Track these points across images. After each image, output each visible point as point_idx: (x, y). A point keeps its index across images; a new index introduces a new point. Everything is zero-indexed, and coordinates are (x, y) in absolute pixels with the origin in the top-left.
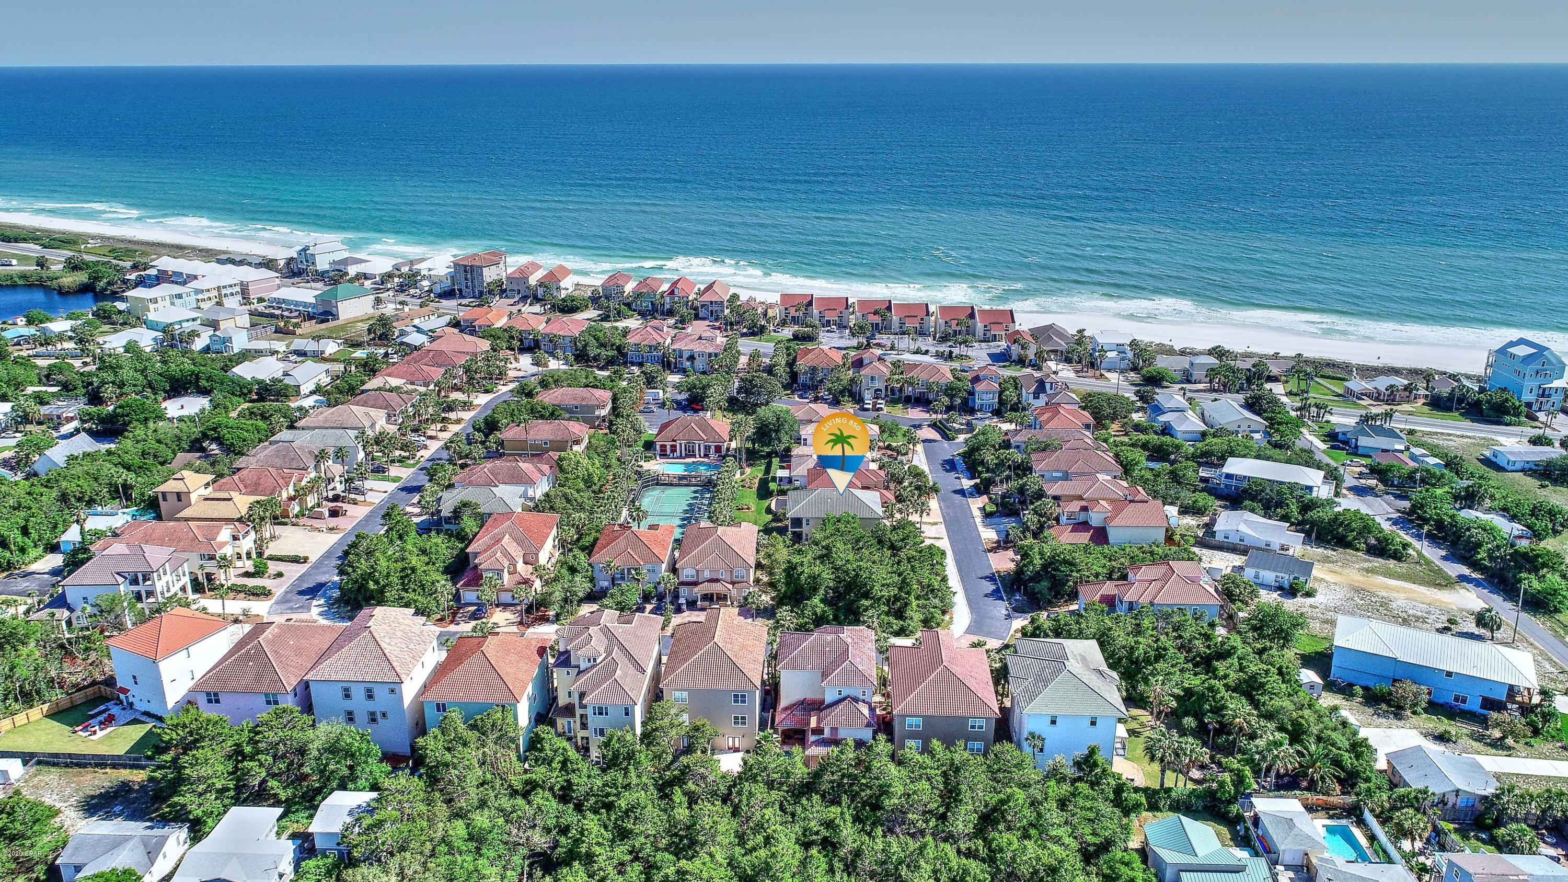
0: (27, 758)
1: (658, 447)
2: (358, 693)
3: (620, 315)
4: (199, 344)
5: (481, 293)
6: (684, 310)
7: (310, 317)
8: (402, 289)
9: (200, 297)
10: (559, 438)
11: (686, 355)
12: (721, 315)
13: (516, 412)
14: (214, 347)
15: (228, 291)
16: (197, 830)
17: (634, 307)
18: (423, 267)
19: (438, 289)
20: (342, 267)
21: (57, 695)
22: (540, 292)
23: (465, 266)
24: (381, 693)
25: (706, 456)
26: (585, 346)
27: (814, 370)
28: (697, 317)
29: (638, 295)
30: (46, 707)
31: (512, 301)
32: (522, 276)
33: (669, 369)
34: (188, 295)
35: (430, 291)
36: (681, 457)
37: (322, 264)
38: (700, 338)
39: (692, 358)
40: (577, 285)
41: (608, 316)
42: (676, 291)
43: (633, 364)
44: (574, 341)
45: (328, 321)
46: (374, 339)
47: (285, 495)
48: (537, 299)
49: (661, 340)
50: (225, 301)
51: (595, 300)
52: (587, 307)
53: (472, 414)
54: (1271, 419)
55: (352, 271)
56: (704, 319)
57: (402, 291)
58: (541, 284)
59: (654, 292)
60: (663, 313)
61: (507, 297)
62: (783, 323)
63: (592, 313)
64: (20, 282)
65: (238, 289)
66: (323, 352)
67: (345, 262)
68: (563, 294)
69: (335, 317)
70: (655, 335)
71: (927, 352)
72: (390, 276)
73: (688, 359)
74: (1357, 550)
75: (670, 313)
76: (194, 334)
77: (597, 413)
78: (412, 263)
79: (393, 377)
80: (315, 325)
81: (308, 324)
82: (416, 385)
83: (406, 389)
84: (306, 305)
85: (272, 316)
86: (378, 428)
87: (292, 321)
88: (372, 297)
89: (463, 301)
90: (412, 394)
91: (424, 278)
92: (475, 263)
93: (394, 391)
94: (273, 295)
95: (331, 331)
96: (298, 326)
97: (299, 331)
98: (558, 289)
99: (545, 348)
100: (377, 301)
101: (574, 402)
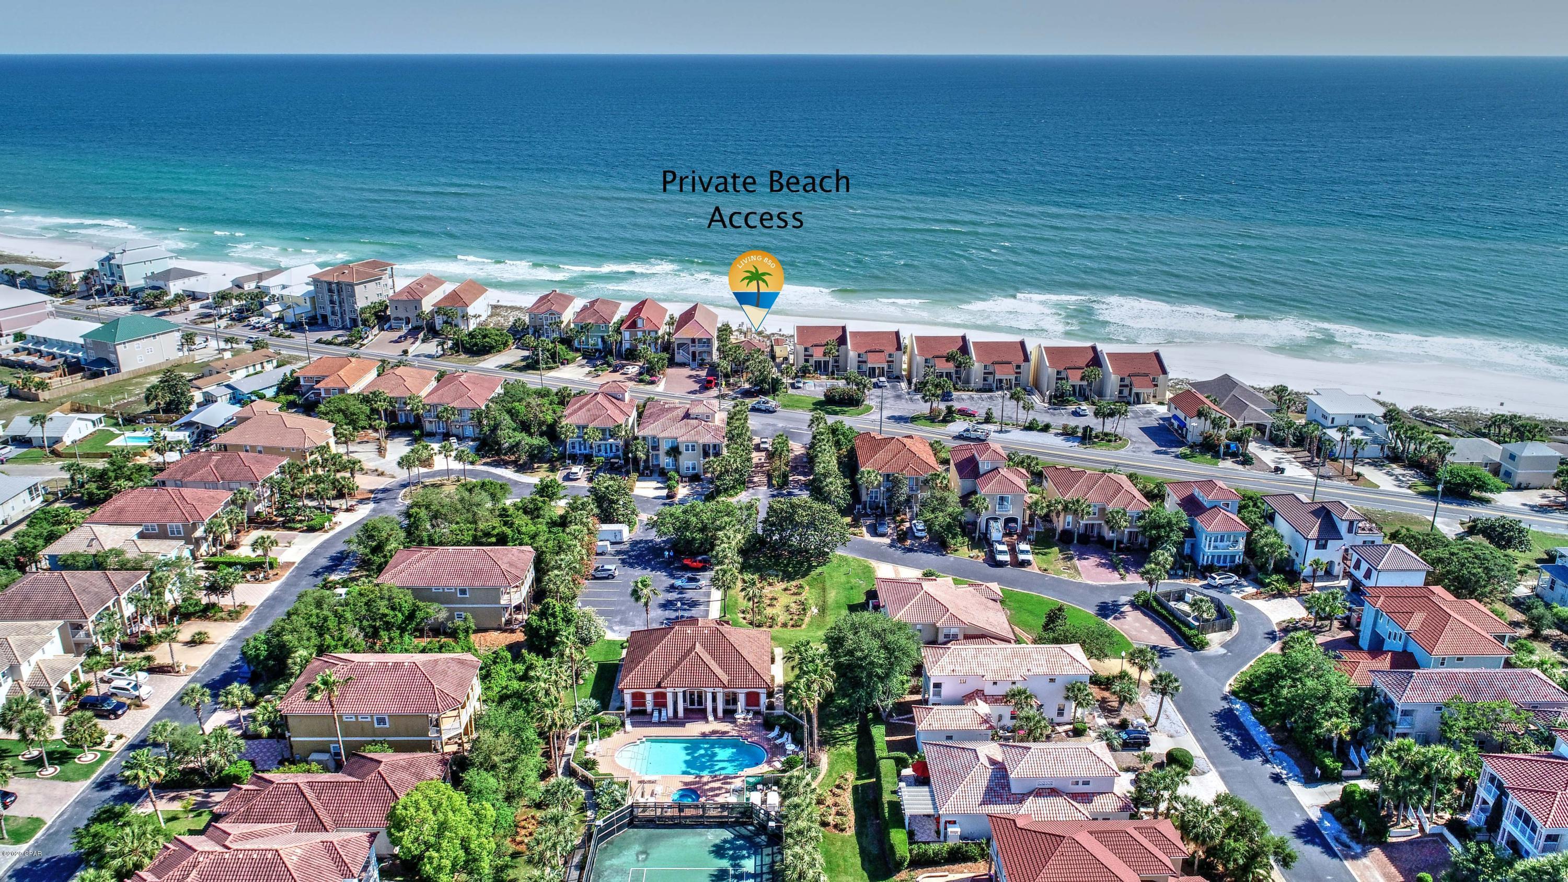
1: (628, 699)
3: (555, 360)
5: (354, 322)
6: (652, 354)
7: (73, 367)
8: (240, 316)
10: (409, 710)
11: (664, 447)
12: (708, 360)
13: (332, 623)
17: (576, 343)
18: (273, 284)
19: (290, 316)
20: (160, 283)
22: (439, 321)
23: (330, 284)
25: (729, 715)
26: (495, 429)
27: (893, 481)
28: (672, 363)
29: (583, 328)
31: (395, 335)
32: (412, 298)
33: (636, 470)
35: (280, 320)
36: (675, 721)
37: (134, 278)
38: (687, 416)
39: (674, 451)
40: (495, 307)
41: (537, 362)
42: (639, 323)
43: (575, 459)
44: (479, 416)
45: (103, 374)
46: (156, 411)
48: (433, 332)
49: (621, 420)
51: (518, 333)
52: (505, 344)
53: (269, 589)
55: (175, 287)
56: (682, 365)
57: (240, 319)
58: (439, 310)
59: (606, 322)
60: (620, 356)
61: (391, 328)
62: (804, 372)
63: (513, 355)
66: (58, 440)
67: (168, 275)
68: (473, 325)
69: (114, 367)
70: (612, 411)
71: (1046, 428)
72: (223, 297)
73: (668, 453)
75: (631, 355)
77: (504, 601)
78: (260, 277)
79: (117, 521)
80: (77, 384)
81: (67, 380)
82: (163, 534)
83: (131, 554)
84: (74, 347)
85: (21, 365)
86: (26, 671)
87: (37, 377)
88: (178, 335)
89: (328, 335)
90: (137, 567)
91: (273, 299)
92: (342, 279)
93: (97, 563)
94: (32, 331)
95: (101, 393)
96: (42, 385)
97: (44, 395)
98: (465, 317)
99: (428, 427)
100: (188, 339)
101: (458, 583)
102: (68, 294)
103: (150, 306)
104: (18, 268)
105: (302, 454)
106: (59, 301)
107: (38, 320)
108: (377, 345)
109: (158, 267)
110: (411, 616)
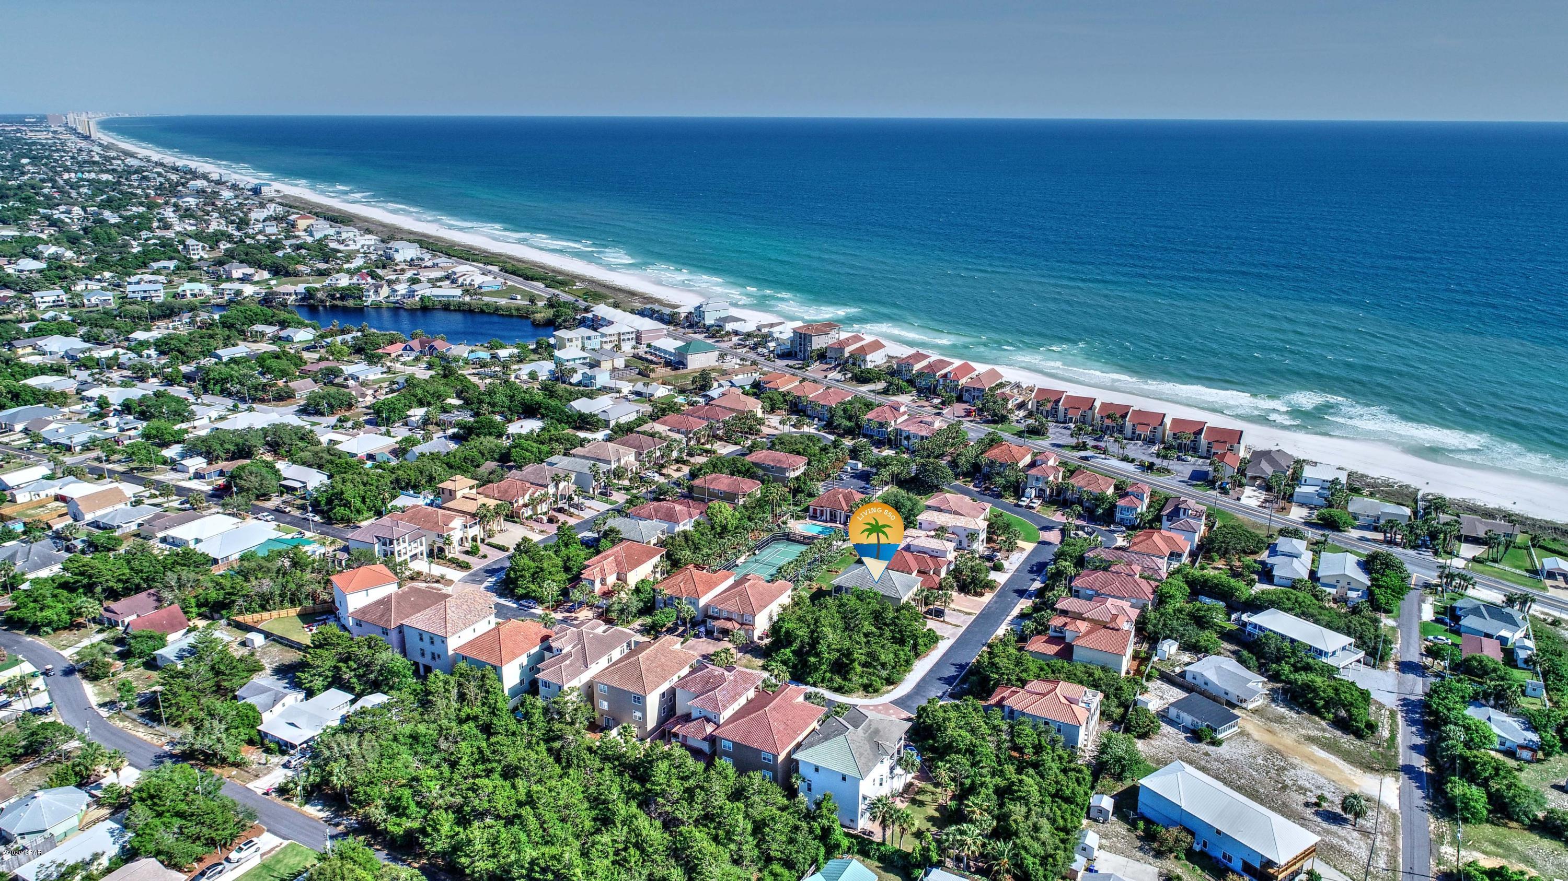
0: (268, 635)
1: (811, 510)
2: (426, 638)
4: (576, 378)
5: (807, 357)
7: (668, 364)
8: (754, 347)
9: (604, 339)
11: (904, 435)
14: (584, 382)
15: (626, 337)
16: (310, 694)
17: (914, 383)
19: (778, 350)
20: (722, 324)
21: (309, 604)
22: (850, 362)
23: (802, 334)
24: (437, 641)
27: (992, 463)
28: (961, 402)
29: (920, 374)
30: (298, 609)
31: (826, 367)
32: (842, 347)
34: (596, 337)
35: (773, 351)
36: (825, 521)
37: (709, 321)
38: (921, 422)
40: (890, 357)
41: (889, 391)
42: (951, 378)
45: (679, 368)
46: (695, 388)
47: (521, 502)
48: (844, 367)
49: (891, 419)
50: (623, 344)
51: (891, 374)
52: (879, 379)
54: (1377, 580)
55: (729, 327)
56: (966, 402)
57: (754, 349)
58: (852, 355)
59: (934, 373)
60: (934, 393)
61: (825, 363)
62: (1031, 415)
63: (880, 385)
64: (515, 313)
65: (634, 336)
66: (652, 395)
67: (727, 319)
68: (867, 366)
69: (685, 366)
71: (1133, 461)
72: (749, 335)
74: (1324, 718)
76: (574, 371)
77: (786, 475)
78: (772, 325)
79: (664, 423)
80: (667, 371)
81: (664, 370)
82: (678, 432)
83: (664, 434)
84: (671, 354)
85: (646, 360)
86: (622, 462)
87: (652, 366)
88: (717, 353)
89: (791, 363)
90: (665, 439)
91: (773, 339)
92: (808, 332)
93: (652, 435)
94: (656, 343)
95: (676, 377)
96: (653, 371)
97: (652, 375)
98: (864, 361)
99: (810, 413)
100: (722, 357)
101: (771, 463)
102: (677, 325)
103: (713, 336)
104: (656, 307)
105: (743, 412)
106: (672, 328)
107: (658, 338)
108: (813, 372)
109: (723, 314)
110: (748, 470)
